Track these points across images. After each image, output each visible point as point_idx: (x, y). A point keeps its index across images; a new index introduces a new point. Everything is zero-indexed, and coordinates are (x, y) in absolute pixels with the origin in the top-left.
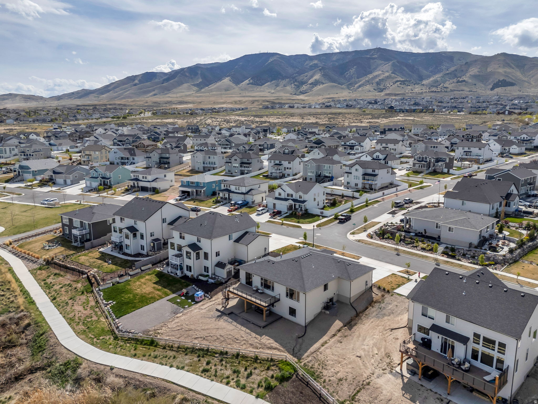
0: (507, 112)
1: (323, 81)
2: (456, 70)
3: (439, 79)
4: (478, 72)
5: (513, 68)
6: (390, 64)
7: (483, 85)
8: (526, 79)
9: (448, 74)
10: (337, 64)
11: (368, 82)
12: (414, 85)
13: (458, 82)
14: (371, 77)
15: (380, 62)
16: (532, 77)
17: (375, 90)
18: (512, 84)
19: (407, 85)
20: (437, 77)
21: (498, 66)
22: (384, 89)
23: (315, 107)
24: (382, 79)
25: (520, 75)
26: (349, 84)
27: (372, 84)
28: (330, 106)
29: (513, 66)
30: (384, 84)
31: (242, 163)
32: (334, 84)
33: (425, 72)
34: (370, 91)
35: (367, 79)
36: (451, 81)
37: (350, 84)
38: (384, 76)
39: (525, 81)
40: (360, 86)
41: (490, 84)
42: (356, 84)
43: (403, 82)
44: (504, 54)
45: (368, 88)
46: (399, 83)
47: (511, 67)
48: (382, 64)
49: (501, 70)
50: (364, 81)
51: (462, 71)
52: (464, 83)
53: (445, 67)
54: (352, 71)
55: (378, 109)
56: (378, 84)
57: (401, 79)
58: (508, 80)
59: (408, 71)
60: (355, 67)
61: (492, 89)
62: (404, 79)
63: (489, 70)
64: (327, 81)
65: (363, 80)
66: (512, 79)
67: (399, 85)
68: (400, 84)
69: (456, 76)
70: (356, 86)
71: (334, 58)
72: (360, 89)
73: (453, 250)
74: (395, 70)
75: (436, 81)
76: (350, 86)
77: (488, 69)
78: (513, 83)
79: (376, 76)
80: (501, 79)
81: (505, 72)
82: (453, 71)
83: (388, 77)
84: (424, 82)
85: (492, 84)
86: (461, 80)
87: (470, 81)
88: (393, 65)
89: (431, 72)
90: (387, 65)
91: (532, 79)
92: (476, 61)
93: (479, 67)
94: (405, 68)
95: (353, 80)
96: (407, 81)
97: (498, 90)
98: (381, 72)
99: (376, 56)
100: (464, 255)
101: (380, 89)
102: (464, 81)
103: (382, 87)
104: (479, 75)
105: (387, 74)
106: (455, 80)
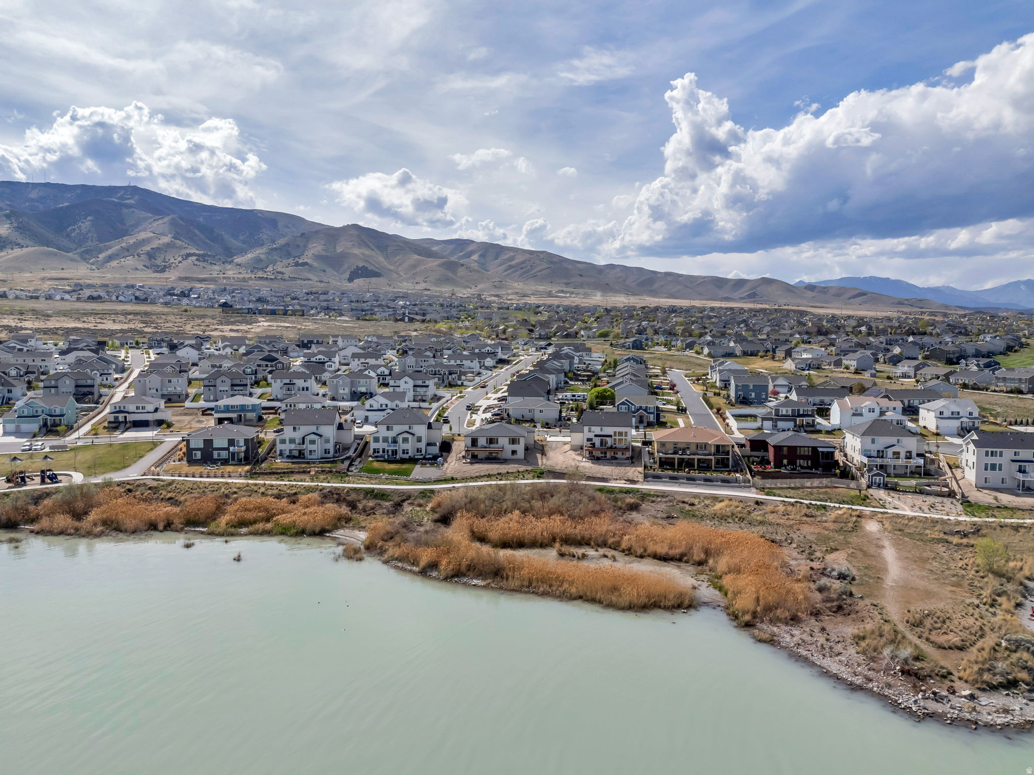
0: (406, 319)
1: (20, 241)
2: (288, 245)
3: (262, 256)
4: (323, 250)
5: (373, 250)
6: (166, 219)
7: (335, 273)
8: (392, 268)
9: (276, 249)
10: (41, 207)
11: (128, 251)
12: (223, 263)
13: (297, 264)
14: (131, 241)
15: (144, 214)
16: (400, 265)
17: (148, 268)
18: (377, 275)
19: (211, 263)
20: (258, 252)
21: (351, 243)
22: (165, 267)
23: (62, 299)
24: (158, 248)
25: (384, 260)
26: (83, 252)
27: (139, 255)
28: (99, 297)
29: (373, 247)
30: (162, 257)
31: (233, 385)
32: (46, 248)
33: (234, 243)
34: (136, 269)
35: (124, 245)
36: (285, 262)
37: (87, 252)
38: (161, 242)
39: (392, 270)
40: (110, 258)
41: (345, 272)
42: (100, 253)
43: (202, 258)
44: (356, 227)
45: (131, 262)
46: (194, 258)
47: (369, 247)
48: (145, 219)
49: (356, 251)
50: (118, 247)
51: (298, 246)
52: (307, 267)
53: (265, 236)
54: (85, 225)
55: (200, 307)
56: (151, 255)
57: (197, 252)
58: (370, 268)
59: (202, 236)
60: (89, 218)
61: (350, 280)
62: (202, 252)
63: (339, 250)
64: (29, 242)
65: (116, 247)
66: (375, 266)
67: (196, 263)
68: (197, 260)
69: (289, 255)
70: (102, 256)
71: (34, 195)
72: (114, 263)
73: (547, 424)
74: (177, 233)
75: (258, 260)
76: (87, 256)
77: (337, 247)
78: (377, 272)
79: (144, 242)
80: (361, 265)
81: (363, 254)
82: (284, 246)
83: (169, 246)
84: (238, 260)
85: (349, 273)
86: (301, 261)
87: (315, 264)
88: (173, 223)
89: (244, 242)
90: (160, 222)
91: (400, 269)
92: (317, 232)
93: (323, 242)
94: (197, 231)
95: (89, 243)
96: (209, 256)
97: (359, 282)
98: (152, 235)
99: (132, 202)
100: (555, 426)
101: (158, 266)
102: (306, 264)
103: (159, 262)
104: (327, 256)
105: (166, 239)
106: (291, 261)
